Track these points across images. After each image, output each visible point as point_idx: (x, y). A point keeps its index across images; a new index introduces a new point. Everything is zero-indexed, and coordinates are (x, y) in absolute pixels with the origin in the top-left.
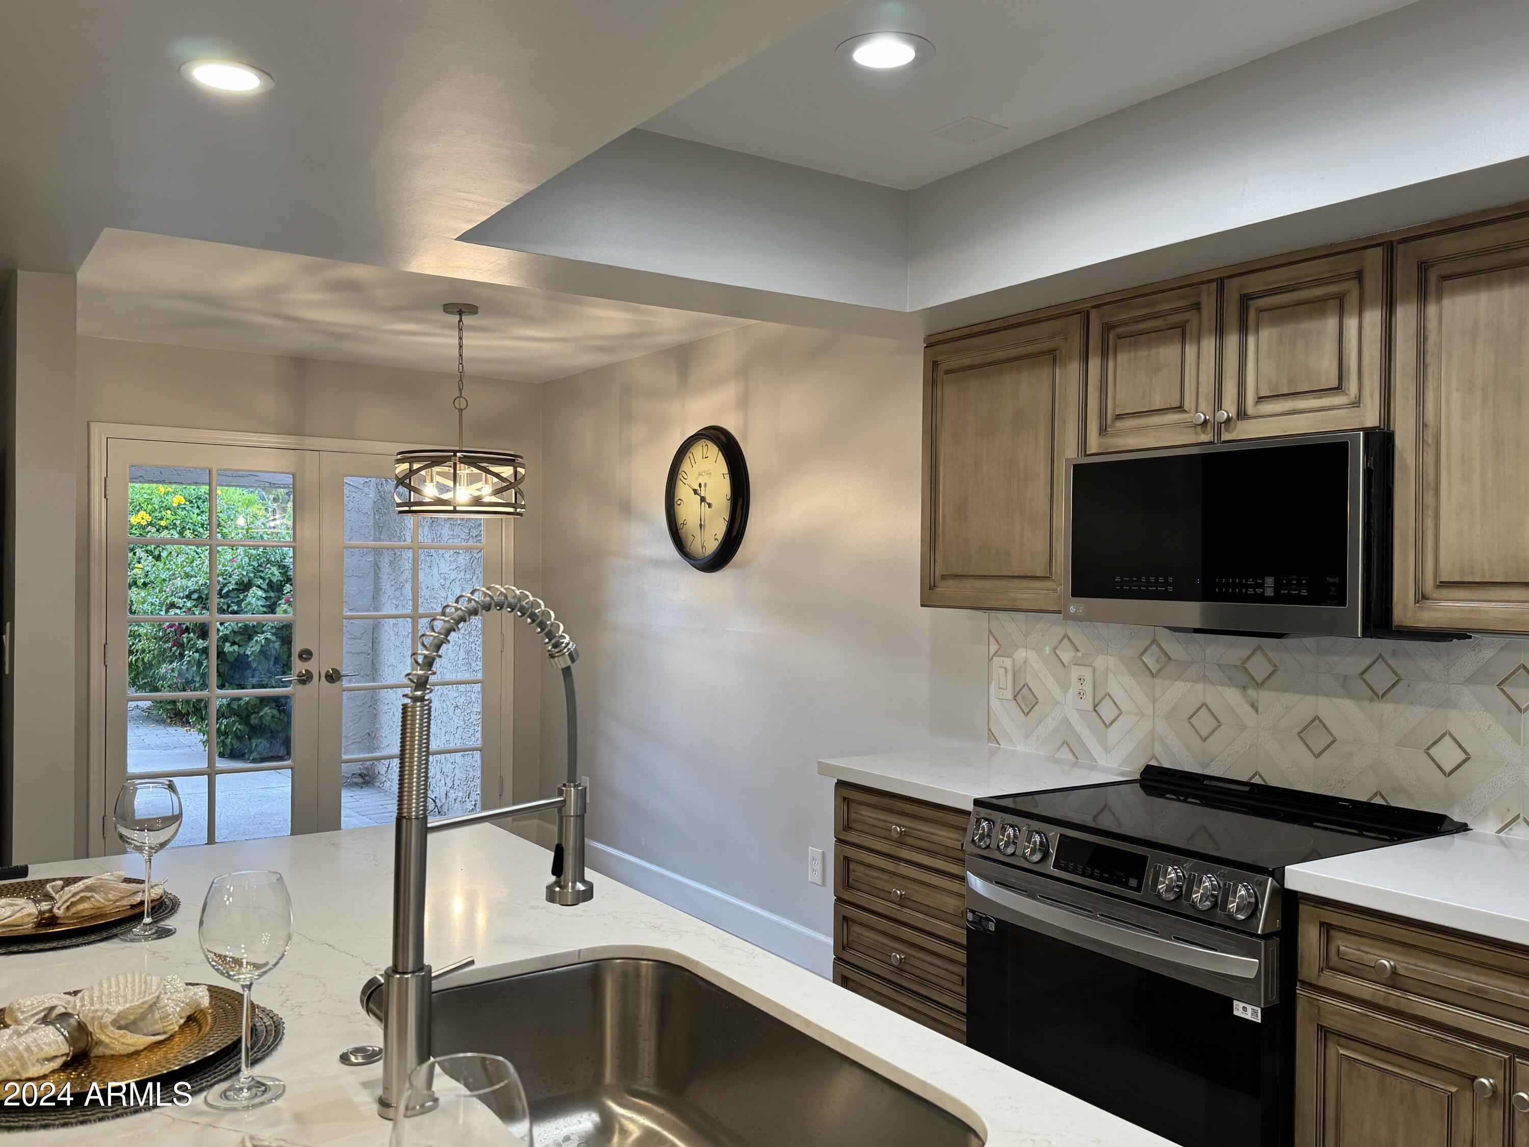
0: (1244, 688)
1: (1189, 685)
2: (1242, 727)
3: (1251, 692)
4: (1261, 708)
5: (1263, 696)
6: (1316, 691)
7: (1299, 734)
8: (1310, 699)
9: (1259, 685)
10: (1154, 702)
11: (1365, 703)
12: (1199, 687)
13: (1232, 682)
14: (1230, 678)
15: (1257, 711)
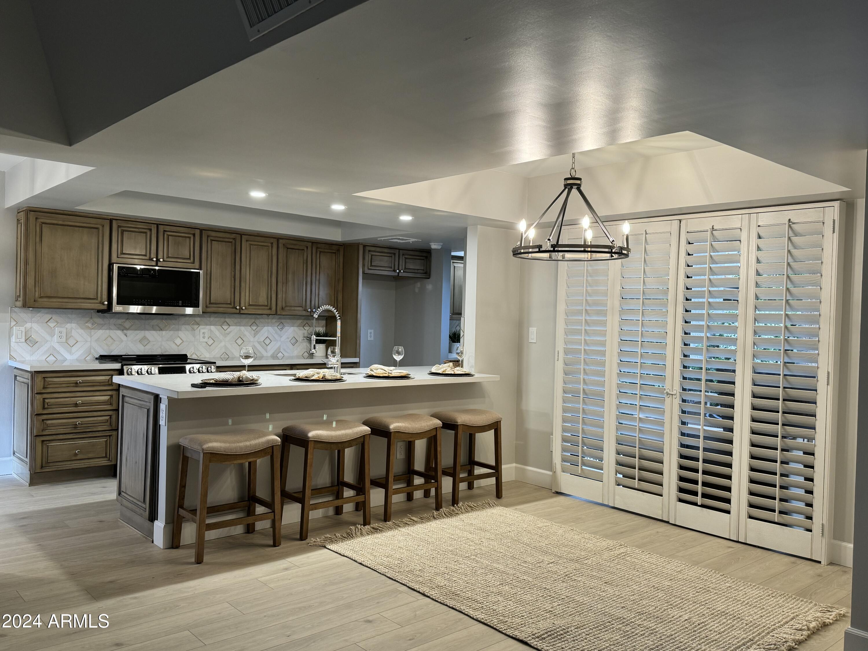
0: (123, 330)
1: (104, 331)
2: (122, 341)
3: (125, 331)
4: (128, 335)
5: (129, 332)
6: (145, 329)
7: (139, 341)
8: (143, 332)
9: (127, 329)
10: (91, 337)
11: (158, 332)
12: (108, 331)
13: (119, 329)
14: (118, 328)
15: (127, 336)
